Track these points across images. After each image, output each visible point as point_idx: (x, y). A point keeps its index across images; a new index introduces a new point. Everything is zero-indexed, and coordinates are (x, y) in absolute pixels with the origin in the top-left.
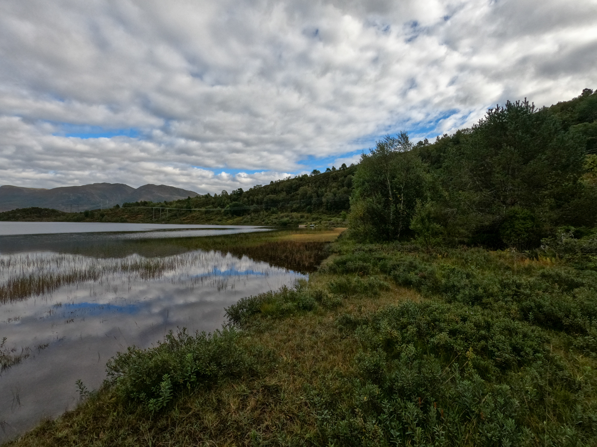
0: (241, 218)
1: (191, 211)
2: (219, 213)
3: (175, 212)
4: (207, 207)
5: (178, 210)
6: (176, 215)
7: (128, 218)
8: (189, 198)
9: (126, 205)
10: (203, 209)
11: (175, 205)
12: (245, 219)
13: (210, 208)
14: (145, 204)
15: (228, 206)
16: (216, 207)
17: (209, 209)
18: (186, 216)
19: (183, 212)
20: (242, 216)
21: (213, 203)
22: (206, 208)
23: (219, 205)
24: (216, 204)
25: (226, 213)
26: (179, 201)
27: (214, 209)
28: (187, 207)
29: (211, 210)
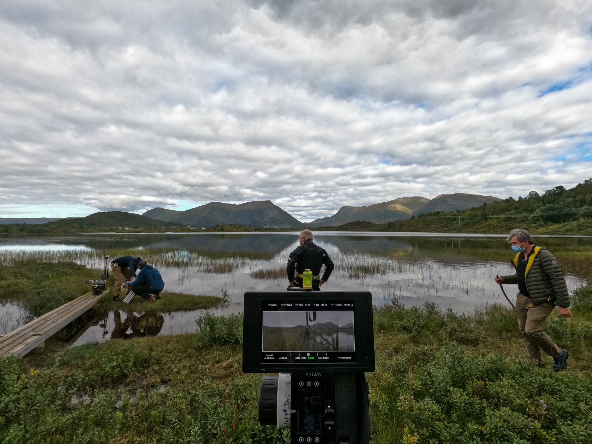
0: (561, 225)
1: (486, 219)
2: (524, 220)
3: (468, 220)
4: (508, 213)
5: (472, 218)
6: (469, 224)
7: (422, 227)
8: (485, 204)
9: (421, 216)
10: (502, 216)
11: (468, 213)
12: (567, 227)
13: (511, 214)
14: (438, 213)
15: (538, 210)
16: (520, 213)
17: (510, 216)
18: (481, 224)
19: (477, 220)
20: (563, 222)
21: (516, 209)
22: (506, 215)
23: (525, 210)
24: (520, 209)
25: (536, 220)
26: (473, 209)
27: (518, 215)
28: (482, 215)
29: (513, 216)
